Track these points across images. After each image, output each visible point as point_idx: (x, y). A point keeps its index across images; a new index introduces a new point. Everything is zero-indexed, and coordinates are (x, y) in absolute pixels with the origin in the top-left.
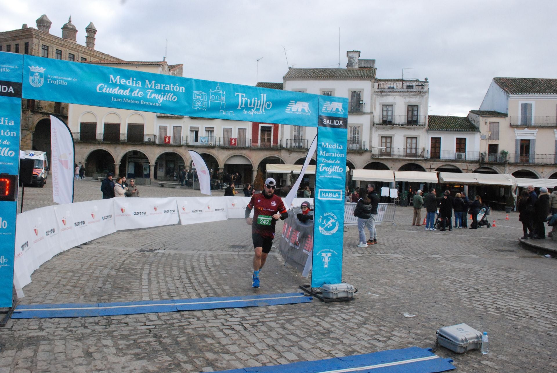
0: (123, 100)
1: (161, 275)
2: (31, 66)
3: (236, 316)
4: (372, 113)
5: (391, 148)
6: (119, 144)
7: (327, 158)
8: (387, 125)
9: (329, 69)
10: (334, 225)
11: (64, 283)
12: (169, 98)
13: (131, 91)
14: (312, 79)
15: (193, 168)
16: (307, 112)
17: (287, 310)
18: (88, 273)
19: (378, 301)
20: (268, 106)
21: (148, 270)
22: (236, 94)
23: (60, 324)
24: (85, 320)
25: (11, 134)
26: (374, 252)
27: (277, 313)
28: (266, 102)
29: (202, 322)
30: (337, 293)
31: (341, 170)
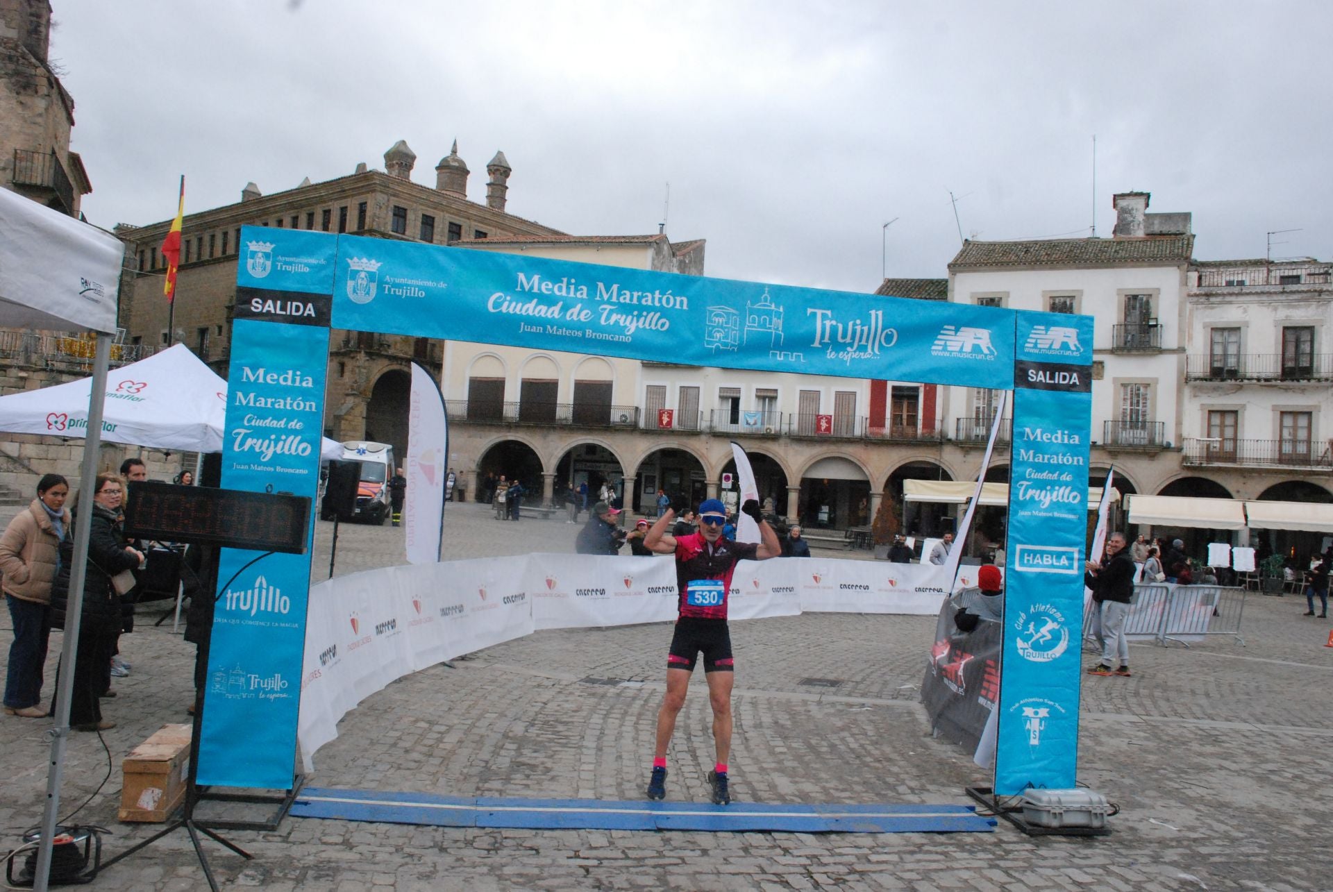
0: (545, 329)
1: (627, 742)
2: (352, 259)
3: (796, 852)
4: (1181, 350)
5: (1235, 440)
6: (554, 428)
7: (1039, 468)
8: (1223, 380)
9: (1067, 242)
10: (1056, 637)
11: (408, 745)
12: (650, 325)
13: (565, 309)
14: (1022, 266)
15: (724, 486)
16: (986, 351)
17: (926, 848)
18: (459, 726)
19: (1174, 844)
20: (889, 338)
21: (600, 727)
22: (809, 311)
23: (388, 837)
24: (444, 833)
25: (305, 407)
26: (1176, 713)
27: (898, 853)
28: (883, 330)
29: (713, 860)
30: (1061, 814)
31: (1075, 498)
